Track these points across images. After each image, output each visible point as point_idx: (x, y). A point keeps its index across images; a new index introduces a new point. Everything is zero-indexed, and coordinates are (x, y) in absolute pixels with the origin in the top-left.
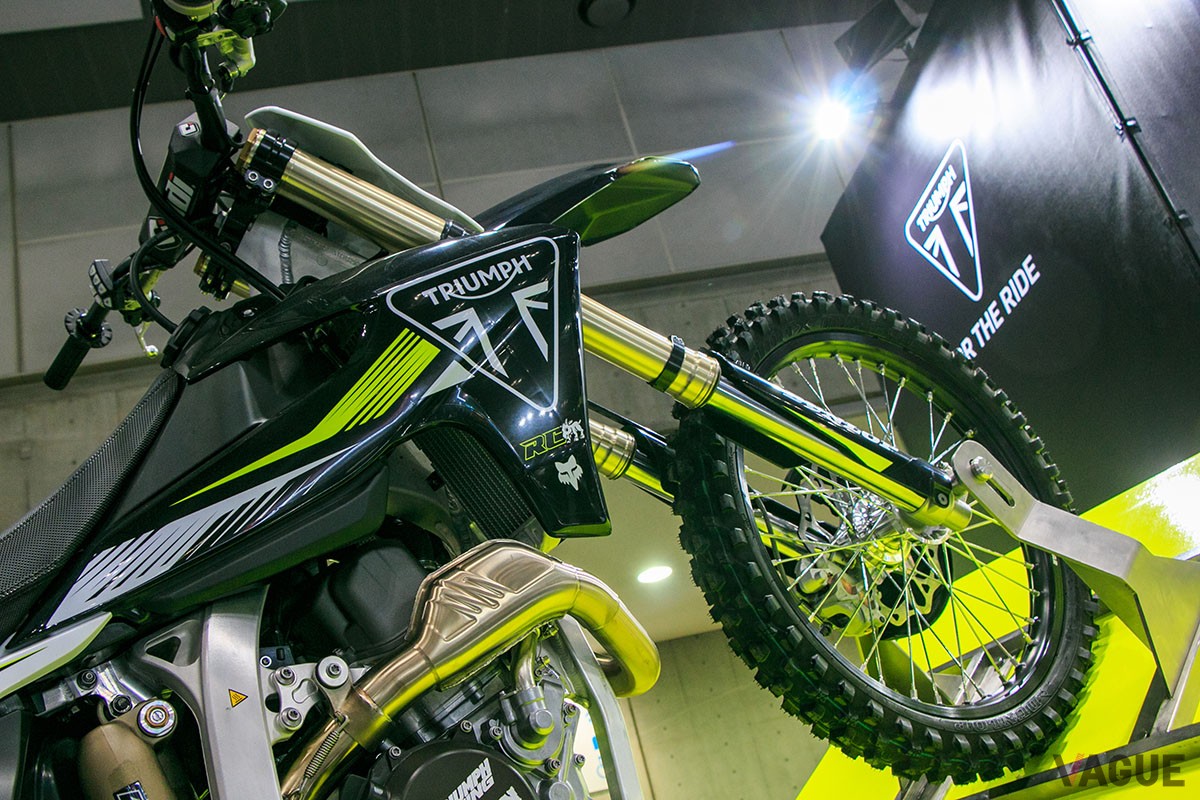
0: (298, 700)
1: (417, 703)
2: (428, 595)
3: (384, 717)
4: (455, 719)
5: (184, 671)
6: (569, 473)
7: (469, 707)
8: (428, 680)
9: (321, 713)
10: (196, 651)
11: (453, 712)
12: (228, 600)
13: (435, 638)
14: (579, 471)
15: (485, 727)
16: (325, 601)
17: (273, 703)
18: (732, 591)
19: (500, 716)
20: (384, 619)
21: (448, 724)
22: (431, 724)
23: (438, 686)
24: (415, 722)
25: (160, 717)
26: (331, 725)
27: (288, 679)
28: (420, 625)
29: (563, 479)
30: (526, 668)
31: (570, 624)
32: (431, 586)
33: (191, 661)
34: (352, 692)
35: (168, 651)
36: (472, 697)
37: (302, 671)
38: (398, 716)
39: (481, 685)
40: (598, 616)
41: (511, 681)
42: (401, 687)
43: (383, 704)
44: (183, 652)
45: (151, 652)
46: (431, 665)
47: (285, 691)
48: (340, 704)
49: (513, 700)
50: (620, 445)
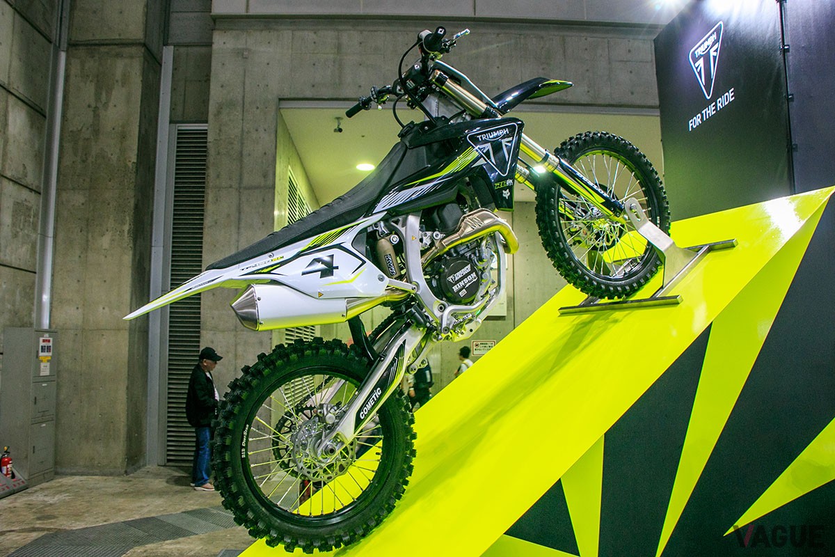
0: (427, 241)
1: (455, 248)
2: (463, 220)
3: (447, 249)
4: (463, 252)
5: (403, 230)
6: (506, 194)
7: (467, 250)
8: (459, 242)
9: (432, 244)
10: (404, 224)
11: (462, 250)
12: (414, 212)
13: (463, 231)
14: (509, 194)
15: (470, 256)
16: (435, 215)
17: (421, 240)
18: (546, 229)
19: (475, 254)
20: (450, 223)
21: (461, 253)
22: (456, 252)
23: (461, 244)
24: (452, 251)
25: (395, 239)
26: (434, 248)
27: (426, 235)
28: (460, 228)
29: (504, 195)
30: (484, 243)
31: (497, 233)
32: (464, 218)
33: (403, 227)
34: (440, 241)
35: (397, 222)
36: (468, 247)
37: (429, 233)
38: (450, 249)
39: (471, 244)
40: (505, 233)
41: (479, 245)
42: (452, 242)
43: (447, 245)
44: (400, 223)
45: (393, 221)
46: (461, 238)
47: (424, 238)
48: (437, 244)
49: (479, 251)
50: (525, 173)
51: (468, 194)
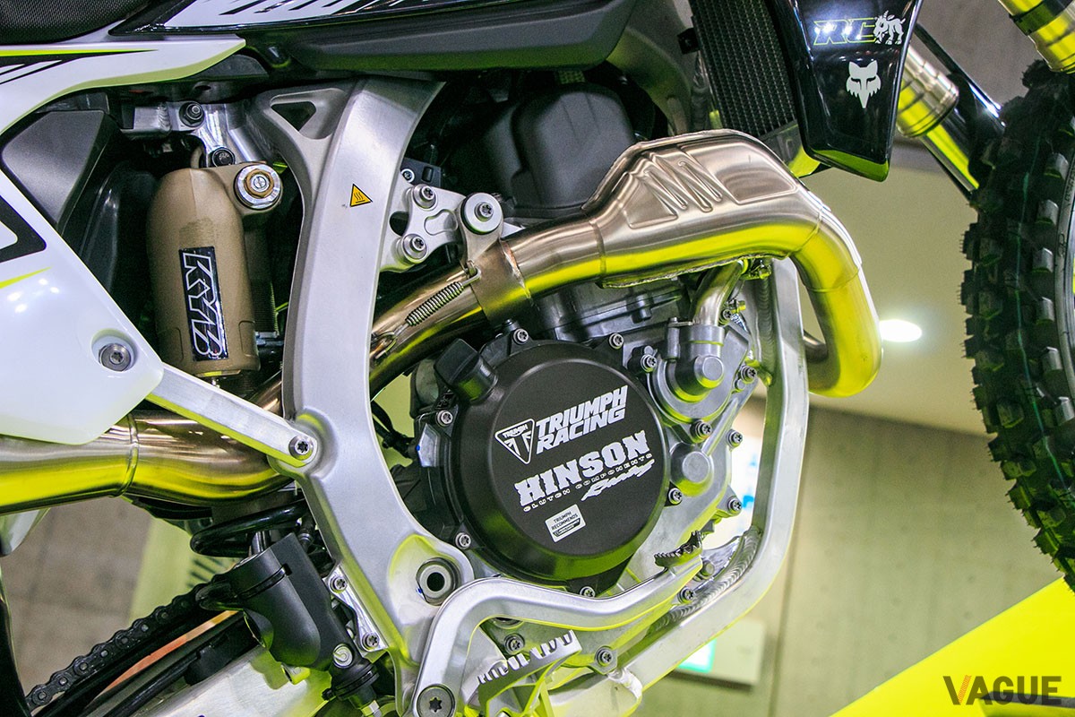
0: (430, 230)
1: (566, 292)
2: (629, 166)
3: (523, 291)
4: (605, 330)
5: (307, 144)
6: (863, 82)
7: (627, 324)
8: (591, 268)
9: (448, 258)
10: (330, 127)
11: (606, 321)
12: (389, 81)
13: (619, 221)
14: (876, 85)
15: (638, 352)
17: (399, 223)
19: (661, 347)
21: (595, 333)
22: (574, 325)
23: (600, 280)
24: (556, 316)
25: (264, 189)
26: (457, 277)
27: (428, 202)
28: (609, 196)
29: (851, 87)
30: (713, 303)
31: (787, 267)
32: (635, 158)
33: (321, 135)
34: (497, 246)
35: (299, 116)
36: (635, 313)
37: (448, 199)
38: (540, 296)
40: (827, 276)
41: (689, 308)
42: (557, 262)
43: (529, 274)
44: (314, 123)
45: (276, 108)
46: (602, 251)
47: (418, 215)
48: (477, 254)
49: (684, 333)
50: (936, 94)
51: (679, 93)
